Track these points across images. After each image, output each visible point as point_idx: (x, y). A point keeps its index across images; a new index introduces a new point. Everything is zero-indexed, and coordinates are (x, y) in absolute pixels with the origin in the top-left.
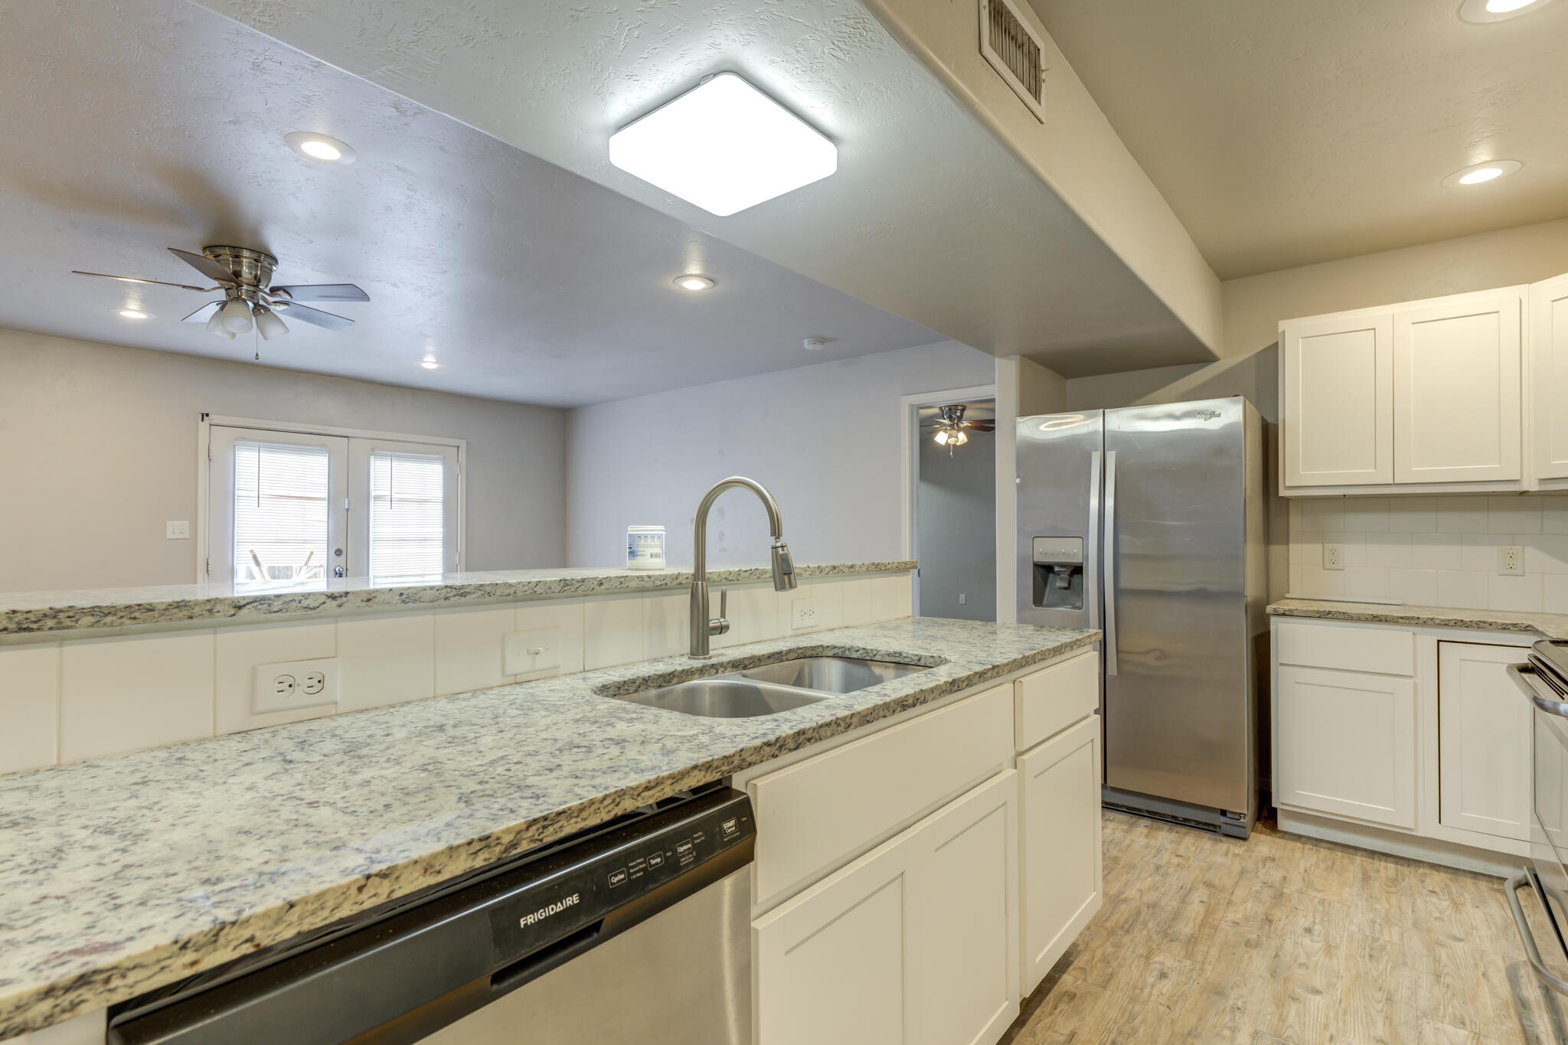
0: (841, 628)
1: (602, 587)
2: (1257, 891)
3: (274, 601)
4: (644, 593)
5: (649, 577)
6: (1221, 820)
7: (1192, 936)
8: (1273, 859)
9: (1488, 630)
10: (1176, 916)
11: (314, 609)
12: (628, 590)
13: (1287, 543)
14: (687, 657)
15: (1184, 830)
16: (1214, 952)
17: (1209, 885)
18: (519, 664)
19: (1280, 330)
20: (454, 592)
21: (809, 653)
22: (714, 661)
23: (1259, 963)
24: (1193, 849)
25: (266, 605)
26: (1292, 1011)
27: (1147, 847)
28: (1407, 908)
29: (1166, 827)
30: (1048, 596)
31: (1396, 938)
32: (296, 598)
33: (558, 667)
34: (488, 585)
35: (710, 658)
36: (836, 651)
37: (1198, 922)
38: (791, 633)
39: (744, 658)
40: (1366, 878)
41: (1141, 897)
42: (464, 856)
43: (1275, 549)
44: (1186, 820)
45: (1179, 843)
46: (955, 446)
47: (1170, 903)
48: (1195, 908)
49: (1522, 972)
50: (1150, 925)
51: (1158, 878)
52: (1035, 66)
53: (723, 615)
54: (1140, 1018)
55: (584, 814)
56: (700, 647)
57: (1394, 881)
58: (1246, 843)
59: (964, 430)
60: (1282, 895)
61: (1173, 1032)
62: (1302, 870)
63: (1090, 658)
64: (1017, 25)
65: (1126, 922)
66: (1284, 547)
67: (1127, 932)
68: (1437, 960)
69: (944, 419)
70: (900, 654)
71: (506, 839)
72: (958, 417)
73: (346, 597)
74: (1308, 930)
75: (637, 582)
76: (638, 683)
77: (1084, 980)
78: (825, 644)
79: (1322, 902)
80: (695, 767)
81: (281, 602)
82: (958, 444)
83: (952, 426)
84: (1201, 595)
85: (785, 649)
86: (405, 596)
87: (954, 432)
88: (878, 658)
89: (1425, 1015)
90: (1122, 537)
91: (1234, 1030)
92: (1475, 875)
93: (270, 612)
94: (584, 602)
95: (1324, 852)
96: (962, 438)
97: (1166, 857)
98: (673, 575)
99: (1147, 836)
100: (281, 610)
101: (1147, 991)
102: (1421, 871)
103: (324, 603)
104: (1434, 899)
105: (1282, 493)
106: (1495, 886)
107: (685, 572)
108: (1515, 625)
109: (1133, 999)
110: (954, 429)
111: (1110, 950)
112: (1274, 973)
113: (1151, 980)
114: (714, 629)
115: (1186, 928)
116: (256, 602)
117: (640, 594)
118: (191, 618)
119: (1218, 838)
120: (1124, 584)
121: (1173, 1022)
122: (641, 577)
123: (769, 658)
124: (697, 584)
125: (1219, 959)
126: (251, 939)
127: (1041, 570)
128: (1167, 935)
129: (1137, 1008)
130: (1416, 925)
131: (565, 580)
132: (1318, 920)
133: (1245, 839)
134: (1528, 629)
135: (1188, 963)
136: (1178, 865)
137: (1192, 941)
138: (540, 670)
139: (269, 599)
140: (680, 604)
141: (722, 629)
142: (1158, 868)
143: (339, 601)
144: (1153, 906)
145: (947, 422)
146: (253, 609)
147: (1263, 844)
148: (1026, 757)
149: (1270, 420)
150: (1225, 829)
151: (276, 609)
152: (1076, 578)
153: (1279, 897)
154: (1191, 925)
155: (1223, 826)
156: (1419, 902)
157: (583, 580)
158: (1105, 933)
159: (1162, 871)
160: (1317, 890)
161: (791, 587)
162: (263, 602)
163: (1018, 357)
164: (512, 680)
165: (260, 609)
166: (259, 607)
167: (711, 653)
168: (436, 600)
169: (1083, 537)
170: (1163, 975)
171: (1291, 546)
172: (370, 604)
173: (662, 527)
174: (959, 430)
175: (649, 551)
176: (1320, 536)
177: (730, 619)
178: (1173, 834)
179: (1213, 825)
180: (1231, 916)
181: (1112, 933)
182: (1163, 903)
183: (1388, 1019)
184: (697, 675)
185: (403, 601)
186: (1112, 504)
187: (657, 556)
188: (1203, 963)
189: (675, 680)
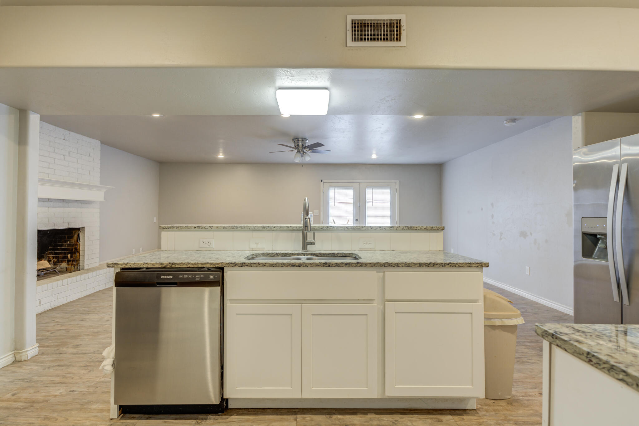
4: (293, 231)
5: (291, 227)
12: (283, 230)
18: (253, 246)
32: (204, 227)
33: (264, 248)
38: (359, 249)
42: (158, 265)
53: (313, 240)
55: (180, 265)
71: (165, 264)
76: (274, 254)
80: (208, 263)
93: (200, 229)
94: (272, 232)
98: (297, 227)
100: (202, 229)
107: (299, 226)
114: (308, 243)
117: (291, 231)
118: (188, 229)
122: (288, 226)
126: (130, 266)
138: (259, 248)
140: (299, 236)
141: (312, 244)
143: (212, 228)
146: (197, 228)
157: (269, 226)
163: (583, 113)
164: (251, 249)
167: (308, 250)
168: (231, 229)
185: (224, 229)
186: (622, 196)
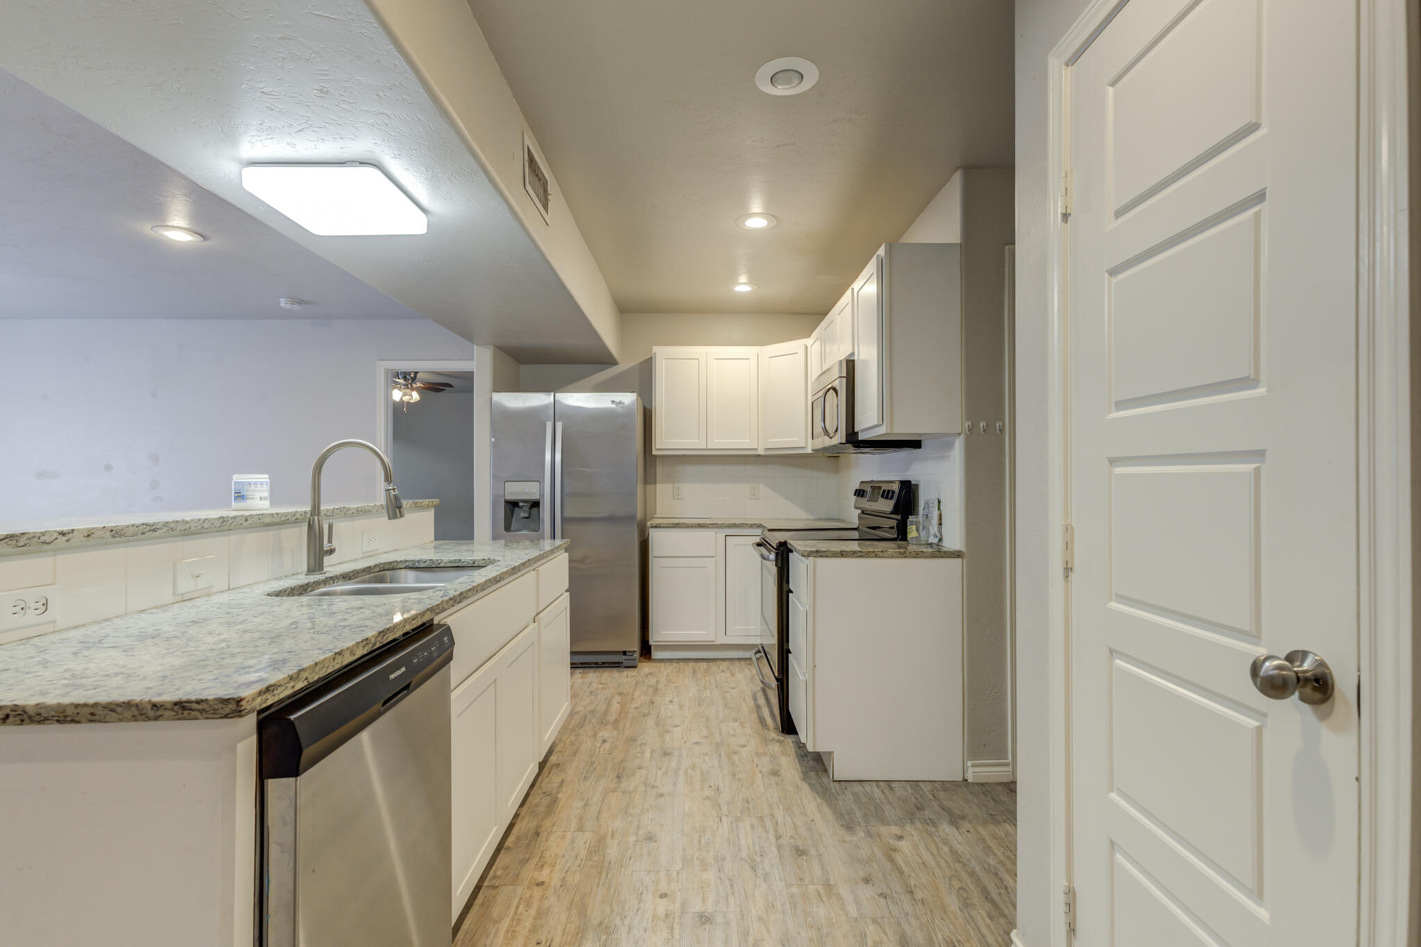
0: (392, 551)
1: (248, 522)
2: (646, 691)
3: (20, 538)
4: (269, 527)
5: (277, 514)
6: (621, 658)
7: (616, 720)
8: (651, 674)
9: (745, 528)
10: (606, 712)
11: (49, 543)
13: (655, 484)
14: (304, 574)
15: (602, 670)
16: (628, 724)
17: (621, 694)
18: (186, 586)
19: (653, 352)
20: (149, 528)
21: (388, 567)
22: (328, 575)
23: (650, 722)
24: (609, 679)
25: (14, 541)
26: (667, 737)
27: (583, 683)
28: (713, 681)
29: (592, 670)
30: (514, 525)
31: (709, 694)
32: (37, 535)
33: (211, 587)
34: (172, 522)
35: (325, 573)
36: (407, 564)
37: (618, 712)
38: (360, 555)
39: (350, 572)
40: (694, 672)
41: (585, 709)
43: (649, 487)
44: (603, 663)
45: (601, 677)
46: (408, 403)
47: (601, 708)
48: (615, 706)
49: (758, 695)
50: (593, 721)
51: (592, 697)
52: (545, 191)
53: (330, 541)
54: (597, 762)
56: (316, 564)
57: (706, 671)
58: (637, 669)
59: (417, 389)
60: (657, 689)
61: (614, 763)
62: (665, 675)
63: (563, 558)
64: (539, 167)
65: (579, 723)
66: (653, 486)
67: (581, 727)
68: (725, 699)
69: (399, 378)
70: (460, 560)
72: (412, 378)
73: (72, 533)
74: (671, 702)
75: (270, 518)
77: (563, 756)
78: (399, 560)
79: (676, 687)
81: (25, 538)
82: (411, 401)
83: (406, 386)
84: (611, 519)
85: (372, 564)
86: (114, 532)
87: (408, 391)
88: (442, 565)
89: (722, 721)
90: (565, 480)
91: (642, 753)
92: (739, 659)
93: (17, 547)
94: (229, 534)
95: (675, 665)
96: (415, 396)
97: (594, 686)
98: (292, 512)
99: (582, 678)
100: (25, 545)
101: (597, 750)
102: (718, 663)
103: (57, 538)
104: (724, 674)
105: (654, 453)
106: (748, 662)
107: (300, 510)
108: (755, 524)
109: (591, 756)
110: (408, 388)
111: (573, 738)
112: (657, 724)
113: (599, 745)
114: (327, 552)
115: (612, 717)
116: (7, 538)
119: (622, 669)
120: (567, 515)
121: (613, 759)
123: (363, 571)
124: (314, 519)
125: (631, 726)
127: (510, 505)
128: (603, 722)
129: (594, 759)
130: (716, 687)
131: (223, 517)
132: (675, 696)
133: (635, 667)
134: (760, 526)
135: (616, 732)
136: (603, 688)
137: (616, 722)
138: (201, 589)
139: (17, 536)
140: (299, 534)
141: (331, 551)
142: (591, 692)
143: (68, 537)
144: (593, 711)
145: (402, 381)
146: (5, 545)
147: (645, 668)
148: (540, 616)
149: (647, 406)
150: (626, 663)
151: (22, 544)
152: (535, 510)
153: (656, 690)
154: (614, 715)
155: (624, 662)
156: (718, 677)
158: (569, 731)
159: (594, 693)
160: (673, 683)
161: (401, 516)
162: (12, 538)
163: (492, 347)
164: (179, 598)
165: (10, 544)
166: (9, 542)
167: (325, 570)
168: (136, 535)
169: (541, 481)
170: (604, 741)
171: (658, 485)
172: (90, 538)
173: (267, 476)
174: (413, 389)
175: (258, 495)
176: (672, 479)
177: (335, 544)
178: (597, 673)
179: (619, 663)
180: (634, 705)
181: (573, 730)
182: (598, 708)
183: (707, 727)
184: (322, 585)
185: (113, 537)
186: (560, 458)
187: (265, 498)
188: (623, 730)
189: (310, 589)
